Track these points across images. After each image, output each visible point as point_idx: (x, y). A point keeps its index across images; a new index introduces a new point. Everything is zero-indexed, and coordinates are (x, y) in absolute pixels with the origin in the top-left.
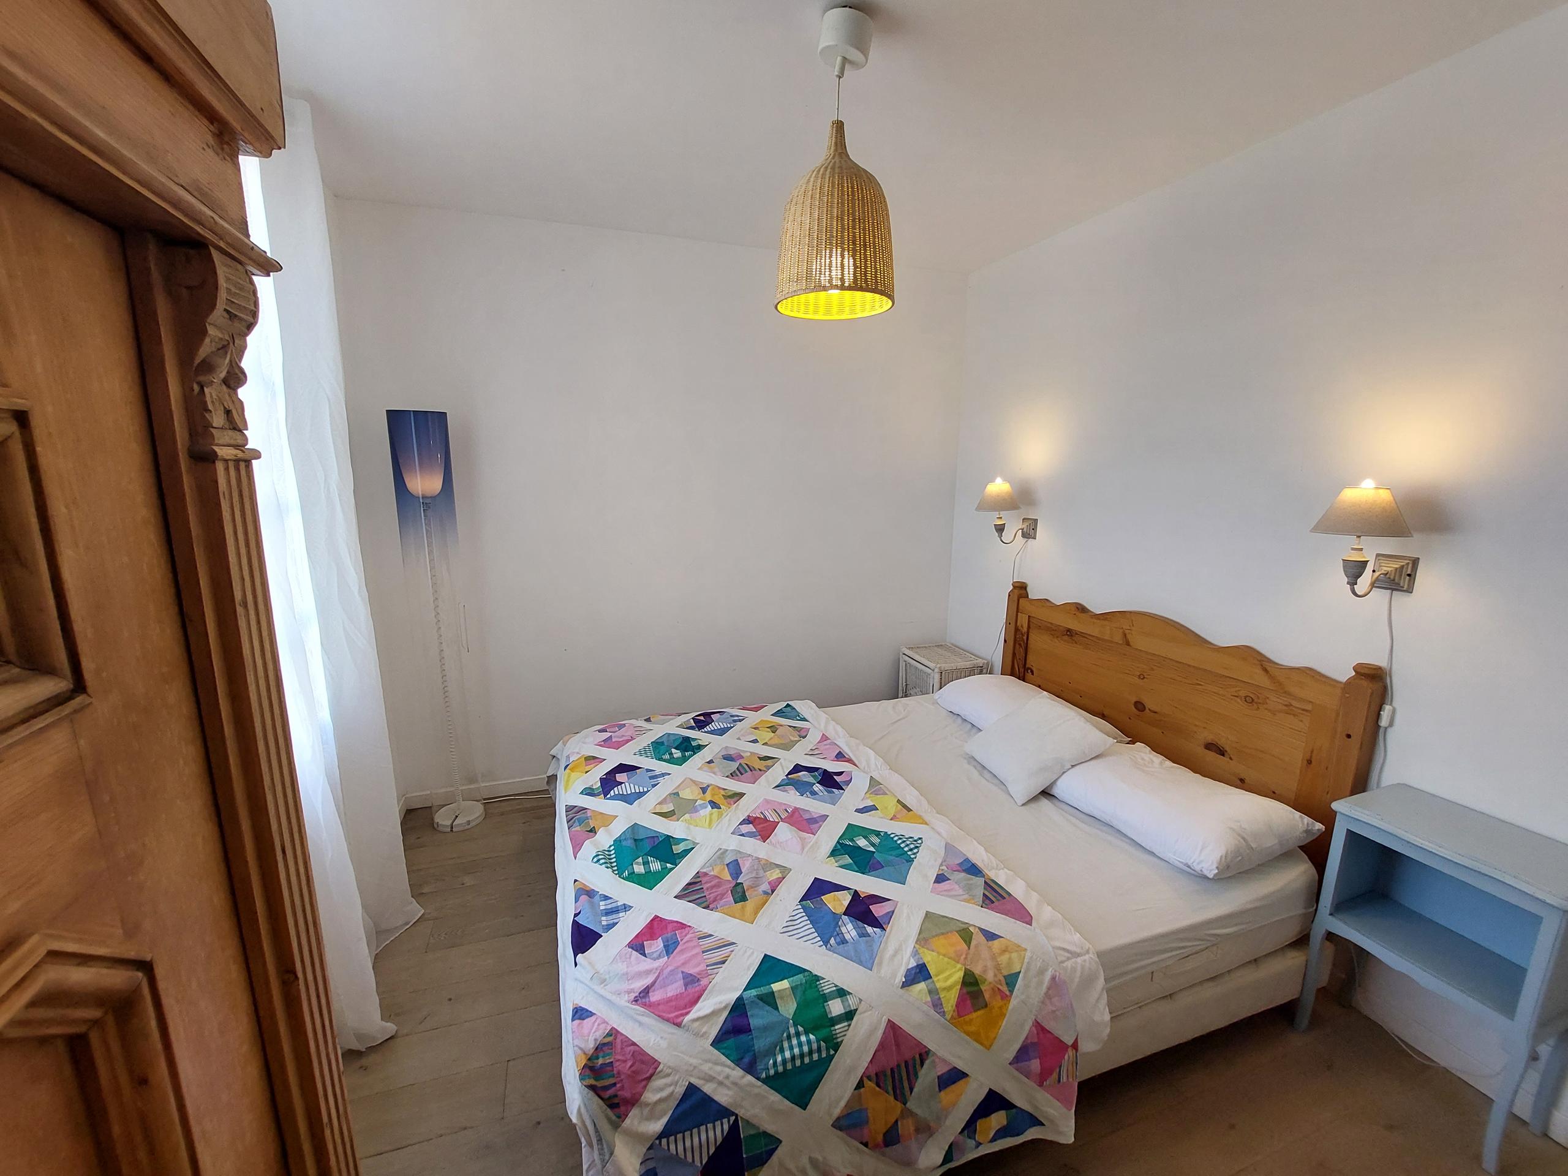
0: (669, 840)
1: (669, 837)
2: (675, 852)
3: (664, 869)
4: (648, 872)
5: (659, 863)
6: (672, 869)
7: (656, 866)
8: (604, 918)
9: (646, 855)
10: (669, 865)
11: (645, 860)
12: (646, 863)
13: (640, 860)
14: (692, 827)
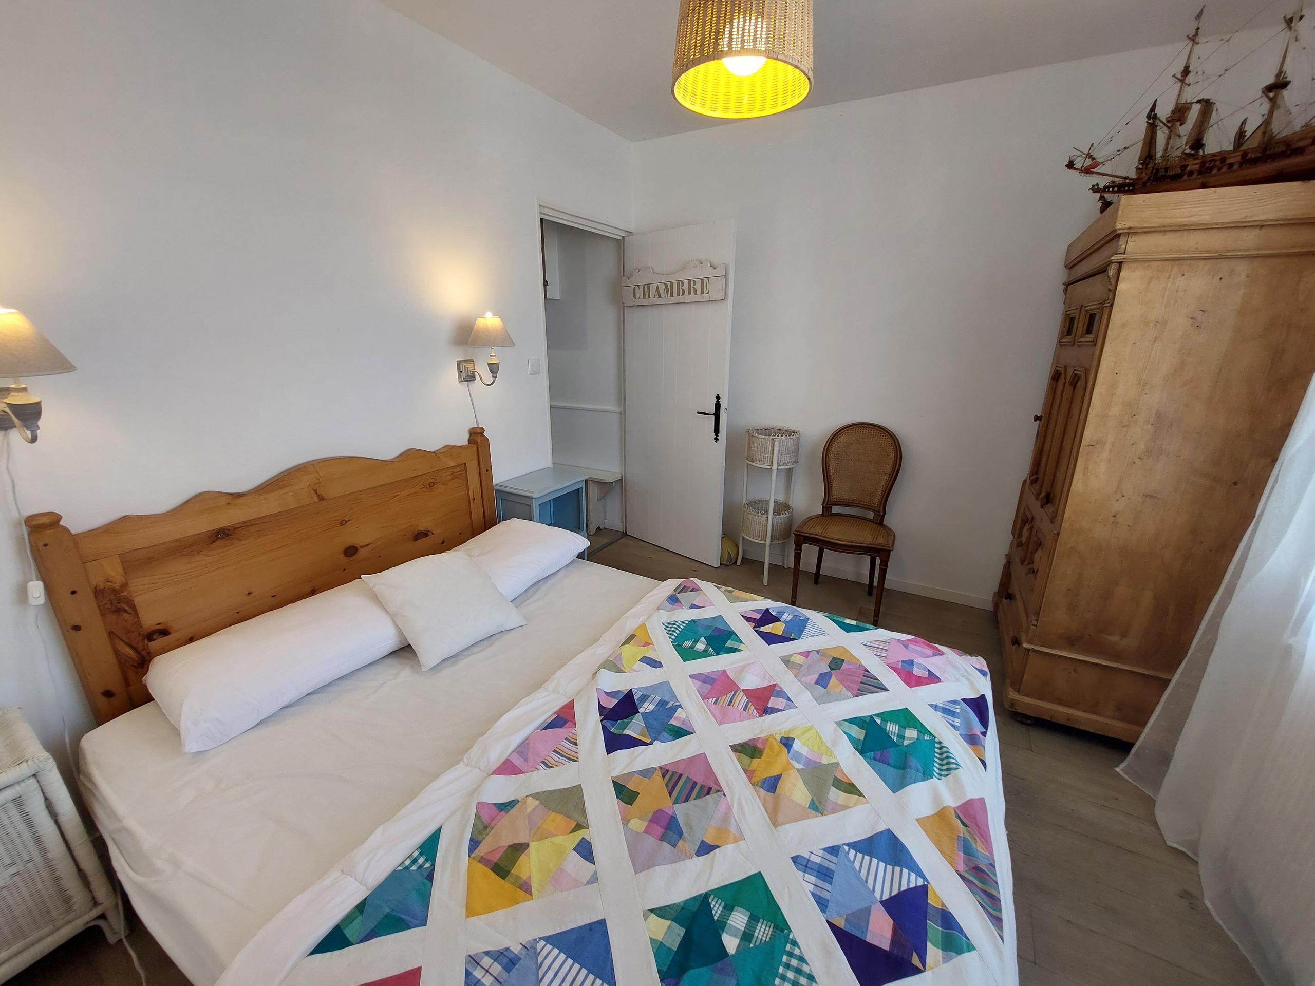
0: (862, 748)
1: (862, 752)
2: (865, 731)
3: (885, 721)
4: (903, 727)
5: (888, 729)
6: (878, 715)
7: (892, 728)
8: (958, 711)
9: (895, 745)
10: (879, 721)
11: (900, 740)
12: (901, 737)
13: (906, 743)
14: (829, 745)
